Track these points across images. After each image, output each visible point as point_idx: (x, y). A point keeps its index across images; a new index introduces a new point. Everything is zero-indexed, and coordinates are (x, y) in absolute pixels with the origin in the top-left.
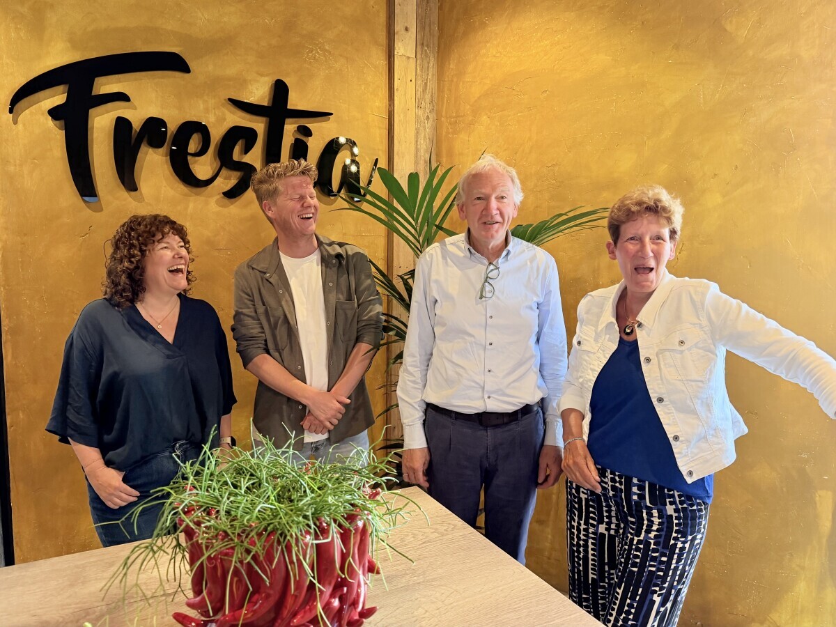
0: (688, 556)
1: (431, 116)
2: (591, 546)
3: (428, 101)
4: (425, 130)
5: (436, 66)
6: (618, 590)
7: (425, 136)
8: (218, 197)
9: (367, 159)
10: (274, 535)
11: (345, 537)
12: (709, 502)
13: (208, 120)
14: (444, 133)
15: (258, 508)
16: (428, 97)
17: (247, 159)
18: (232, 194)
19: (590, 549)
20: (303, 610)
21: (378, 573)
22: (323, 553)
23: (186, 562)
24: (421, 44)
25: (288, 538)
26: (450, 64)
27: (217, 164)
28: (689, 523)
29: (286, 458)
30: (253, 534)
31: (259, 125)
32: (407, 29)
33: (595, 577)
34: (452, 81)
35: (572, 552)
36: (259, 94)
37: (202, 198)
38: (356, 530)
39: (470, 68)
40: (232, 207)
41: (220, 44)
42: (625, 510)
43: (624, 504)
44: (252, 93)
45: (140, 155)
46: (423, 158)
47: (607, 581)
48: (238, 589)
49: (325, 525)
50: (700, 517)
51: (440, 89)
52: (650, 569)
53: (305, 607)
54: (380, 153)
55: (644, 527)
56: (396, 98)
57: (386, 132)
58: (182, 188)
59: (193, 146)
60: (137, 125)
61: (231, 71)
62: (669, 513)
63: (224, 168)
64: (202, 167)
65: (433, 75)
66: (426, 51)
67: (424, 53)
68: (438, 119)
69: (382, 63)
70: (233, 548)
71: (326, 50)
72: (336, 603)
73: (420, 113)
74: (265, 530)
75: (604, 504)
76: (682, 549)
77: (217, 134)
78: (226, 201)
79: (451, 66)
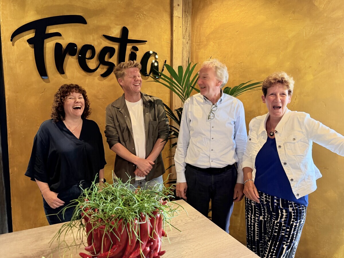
0: (298, 229)
1: (189, 42)
2: (256, 225)
3: (187, 36)
4: (186, 48)
5: (191, 21)
6: (268, 243)
7: (186, 50)
8: (98, 76)
9: (162, 60)
10: (122, 220)
11: (152, 221)
12: (307, 206)
13: (94, 44)
14: (194, 50)
15: (115, 209)
16: (187, 34)
17: (111, 60)
18: (105, 75)
19: (256, 227)
20: (134, 252)
21: (166, 236)
22: (143, 228)
23: (85, 231)
24: (185, 11)
25: (128, 221)
26: (197, 20)
27: (98, 63)
28: (298, 215)
29: (127, 187)
30: (113, 219)
31: (116, 46)
32: (178, 5)
33: (258, 239)
34: (198, 27)
35: (248, 228)
36: (116, 33)
37: (91, 77)
38: (157, 218)
39: (206, 21)
40: (104, 81)
41: (100, 12)
42: (271, 210)
43: (271, 207)
44: (113, 32)
45: (66, 59)
46: (185, 60)
47: (263, 240)
48: (107, 243)
49: (143, 216)
50: (303, 212)
51: (193, 31)
52: (282, 234)
53: (135, 251)
54: (167, 58)
55: (280, 217)
56: (174, 34)
57: (169, 49)
58: (83, 73)
59: (88, 55)
60: (64, 46)
61: (104, 23)
62: (290, 211)
63: (101, 64)
64: (92, 64)
65: (190, 25)
66: (187, 14)
67: (186, 15)
68: (192, 43)
69: (168, 19)
70: (105, 226)
71: (145, 14)
72: (148, 249)
73: (184, 40)
74: (118, 218)
75: (262, 207)
76: (296, 226)
77: (98, 50)
78: (102, 78)
79: (198, 21)
